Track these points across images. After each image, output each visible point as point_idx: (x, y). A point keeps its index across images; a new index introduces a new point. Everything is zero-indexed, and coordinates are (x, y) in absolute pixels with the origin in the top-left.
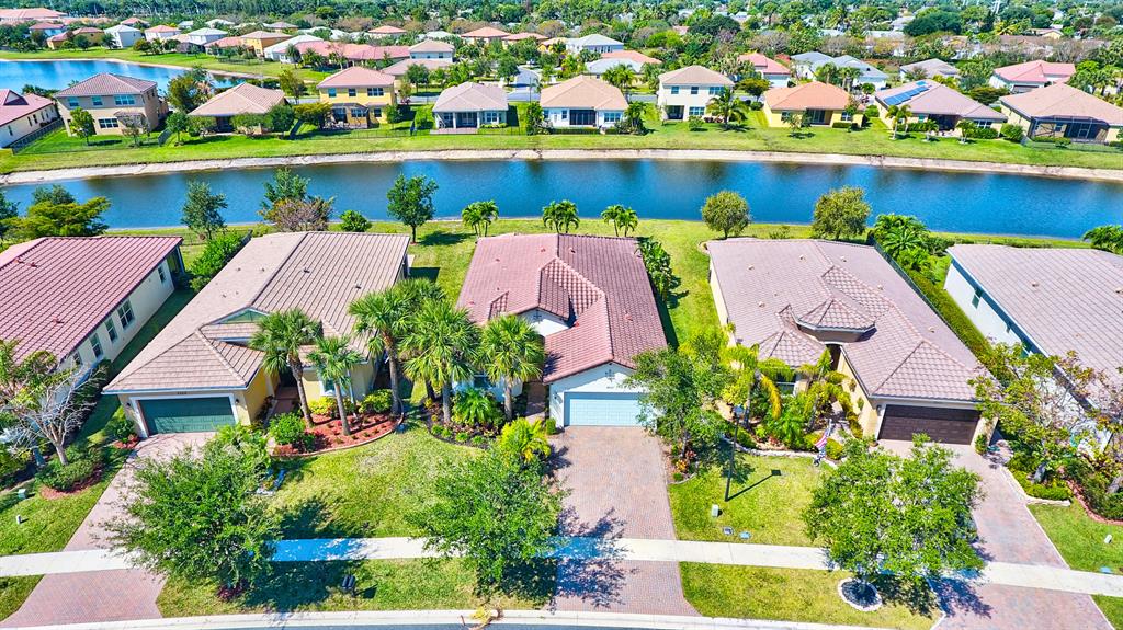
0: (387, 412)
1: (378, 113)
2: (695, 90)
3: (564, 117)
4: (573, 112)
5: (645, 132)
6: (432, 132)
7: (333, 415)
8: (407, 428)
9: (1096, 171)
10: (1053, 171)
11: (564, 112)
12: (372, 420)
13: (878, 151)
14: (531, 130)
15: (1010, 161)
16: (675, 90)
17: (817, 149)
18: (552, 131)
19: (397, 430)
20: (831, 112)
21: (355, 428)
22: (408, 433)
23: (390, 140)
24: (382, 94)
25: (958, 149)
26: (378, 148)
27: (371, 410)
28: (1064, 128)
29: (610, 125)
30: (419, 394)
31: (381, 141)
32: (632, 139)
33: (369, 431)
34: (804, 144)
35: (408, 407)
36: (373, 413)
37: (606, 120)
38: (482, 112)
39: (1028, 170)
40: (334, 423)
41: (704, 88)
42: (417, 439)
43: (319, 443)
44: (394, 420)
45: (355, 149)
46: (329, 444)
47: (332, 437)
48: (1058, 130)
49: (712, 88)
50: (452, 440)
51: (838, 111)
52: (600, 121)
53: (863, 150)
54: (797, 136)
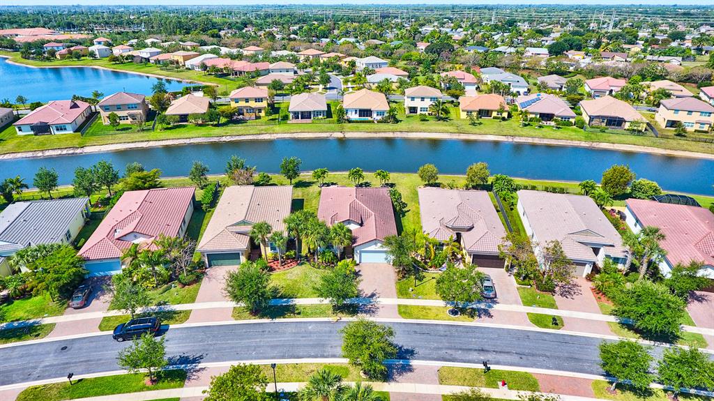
0: (294, 258)
1: (260, 110)
2: (423, 99)
3: (356, 113)
4: (360, 111)
5: (397, 121)
6: (288, 122)
7: (275, 259)
8: (302, 264)
9: (615, 145)
10: (595, 145)
11: (356, 111)
12: (289, 261)
13: (512, 133)
14: (339, 121)
15: (575, 139)
16: (413, 99)
17: (483, 132)
18: (350, 121)
19: (298, 264)
20: (492, 111)
21: (284, 263)
22: (303, 266)
23: (267, 127)
24: (262, 101)
25: (552, 132)
26: (262, 132)
27: (288, 257)
28: (606, 121)
29: (379, 118)
30: (304, 252)
31: (263, 127)
32: (390, 126)
33: (289, 265)
34: (476, 129)
35: (301, 257)
36: (289, 259)
37: (377, 115)
38: (314, 111)
39: (584, 144)
40: (275, 262)
41: (427, 98)
42: (306, 267)
43: (271, 269)
44: (297, 261)
45: (251, 132)
46: (275, 269)
47: (275, 267)
48: (603, 122)
49: (431, 98)
50: (319, 268)
51: (495, 111)
52: (374, 115)
53: (505, 133)
54: (474, 124)
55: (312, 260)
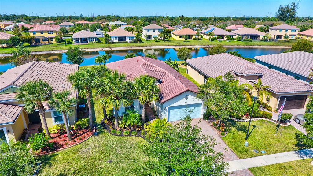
0: (88, 127)
1: (52, 39)
2: (154, 31)
3: (116, 39)
4: (119, 38)
5: (142, 42)
6: (72, 44)
7: (62, 132)
8: (98, 134)
9: (262, 46)
10: (252, 47)
11: (116, 38)
12: (81, 132)
13: (208, 44)
14: (106, 43)
15: (241, 45)
16: (148, 30)
17: (192, 44)
18: (113, 43)
19: (94, 135)
20: (192, 35)
21: (74, 136)
22: (100, 135)
23: (58, 47)
24: (53, 33)
25: (227, 43)
26: (54, 49)
27: (79, 128)
28: (249, 37)
29: (131, 41)
30: (99, 118)
31: (54, 47)
32: (139, 44)
33: (81, 137)
34: (188, 43)
35: (96, 125)
36: (81, 129)
37: (129, 39)
38: (89, 38)
39: (246, 47)
40: (62, 136)
41: (157, 30)
42: (105, 136)
43: (56, 147)
44: (91, 131)
45: (45, 50)
46: (61, 146)
47: (62, 143)
48: (248, 38)
49: (159, 30)
50: (122, 135)
51: (194, 35)
52: (128, 40)
53: (204, 44)
54: (185, 42)
55: (111, 127)
